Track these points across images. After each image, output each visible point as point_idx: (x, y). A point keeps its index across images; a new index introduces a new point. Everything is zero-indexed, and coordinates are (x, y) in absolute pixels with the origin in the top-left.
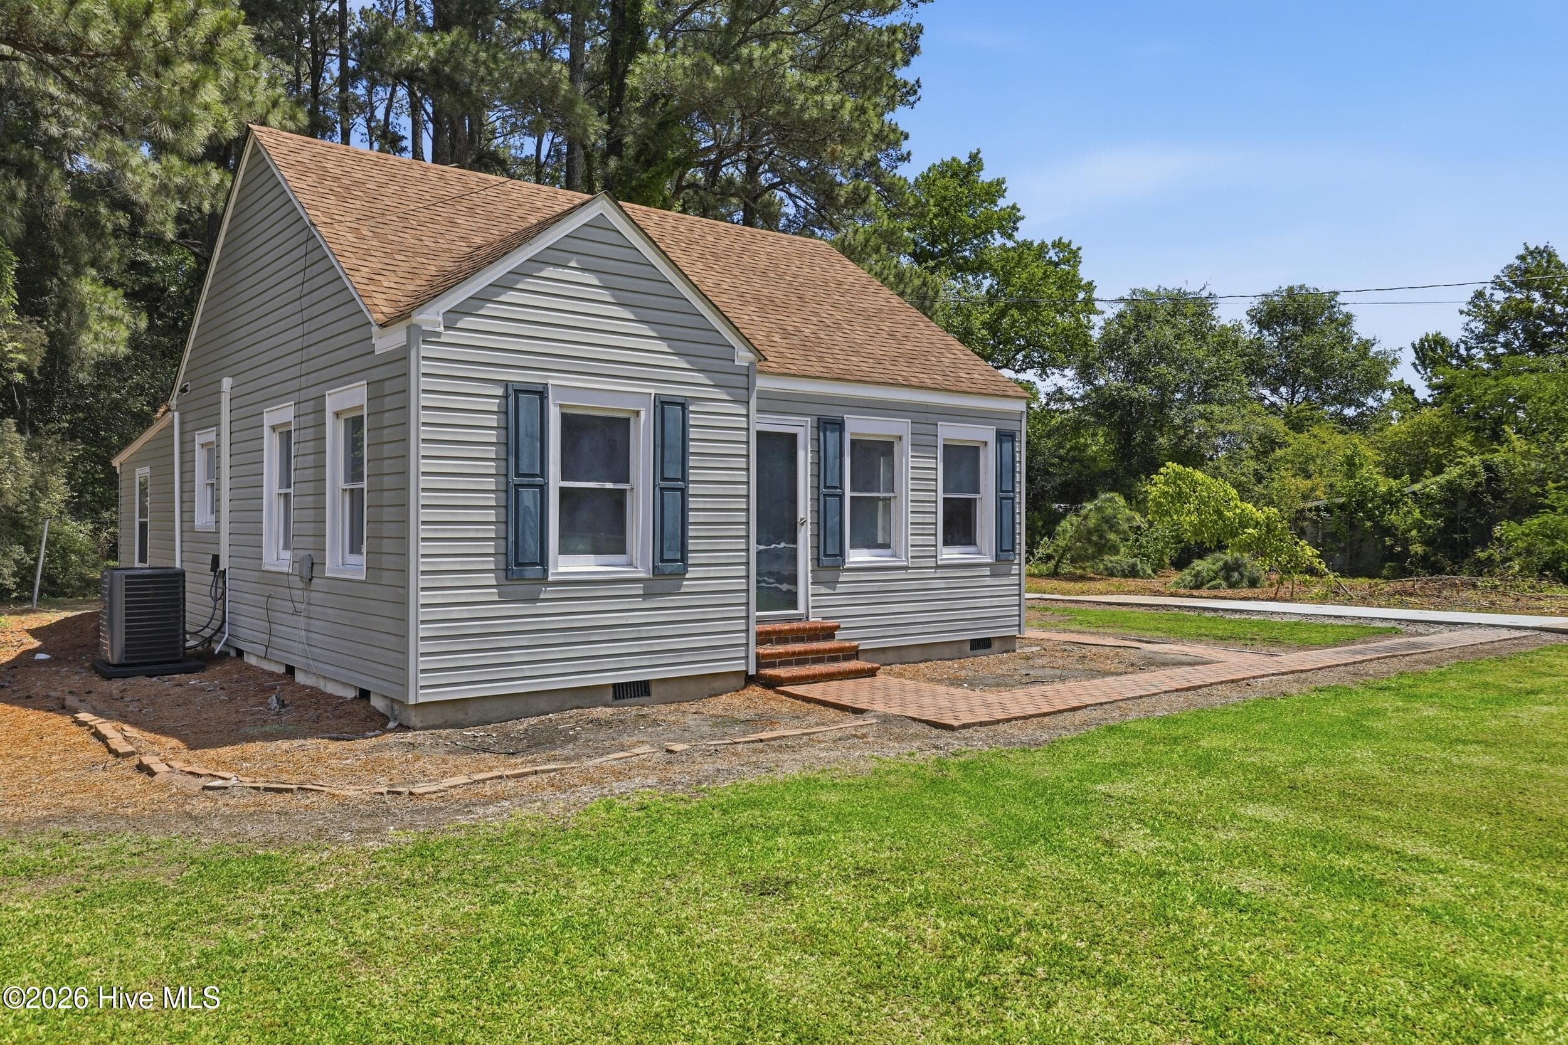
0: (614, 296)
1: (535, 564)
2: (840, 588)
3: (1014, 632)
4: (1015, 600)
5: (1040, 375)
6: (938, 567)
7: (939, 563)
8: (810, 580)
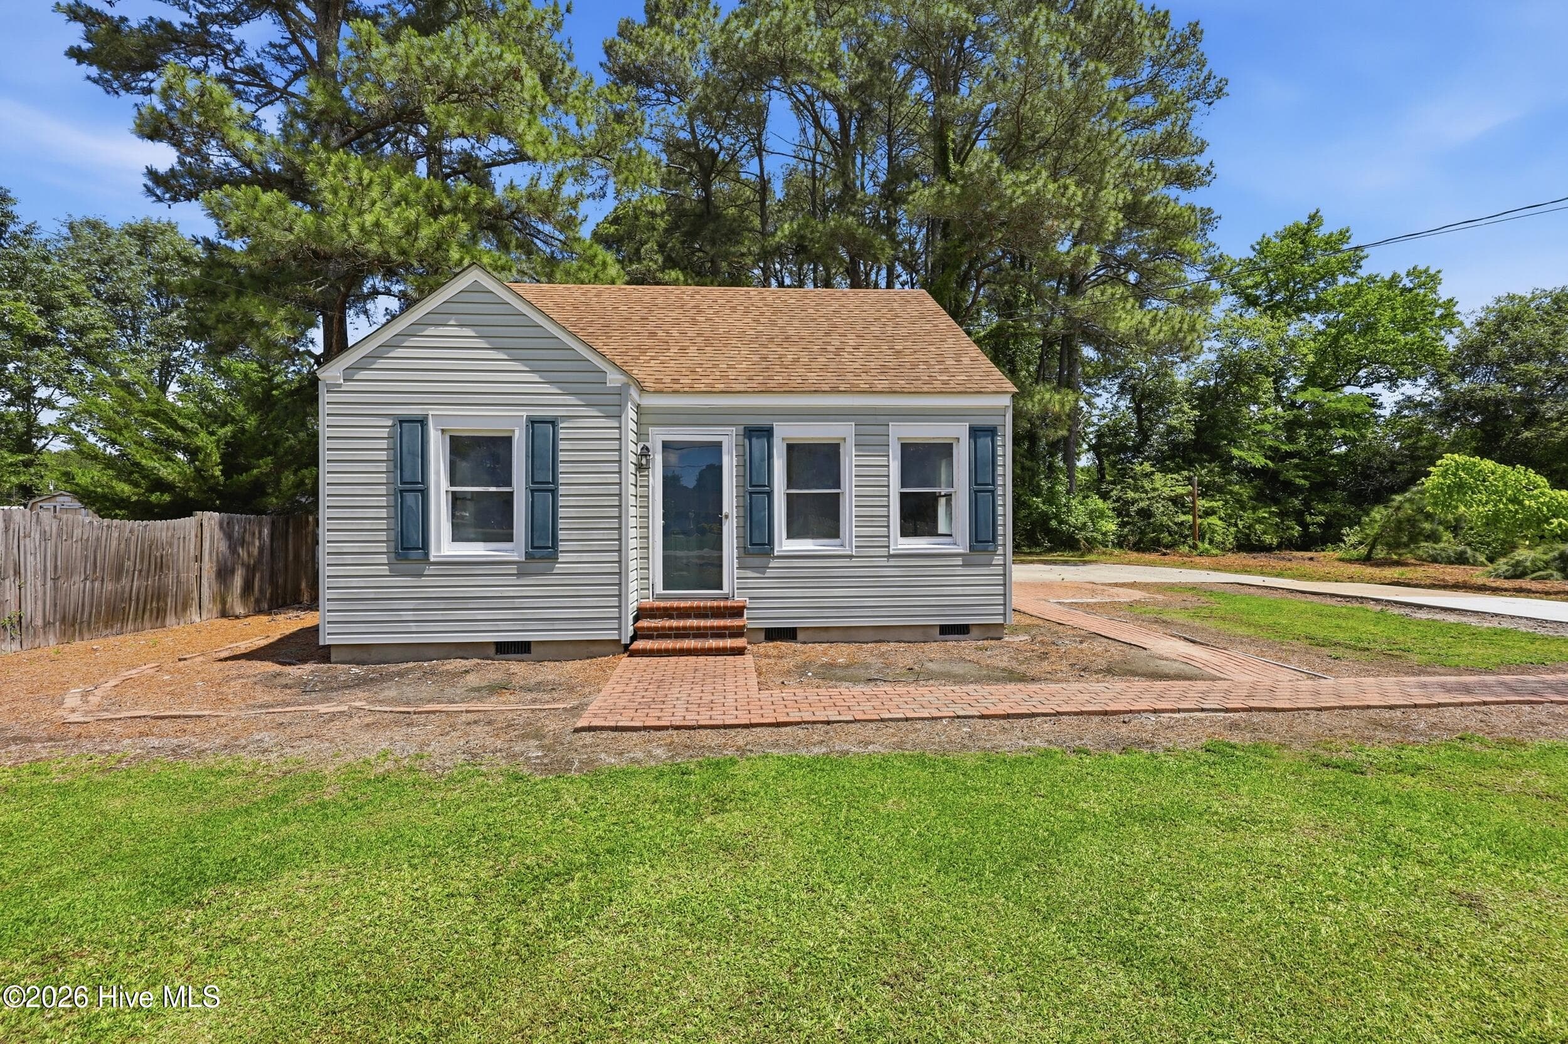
0: (489, 343)
1: (419, 549)
2: (769, 573)
3: (999, 620)
4: (1000, 590)
5: (1390, 388)
6: (890, 556)
7: (892, 552)
8: (736, 566)
